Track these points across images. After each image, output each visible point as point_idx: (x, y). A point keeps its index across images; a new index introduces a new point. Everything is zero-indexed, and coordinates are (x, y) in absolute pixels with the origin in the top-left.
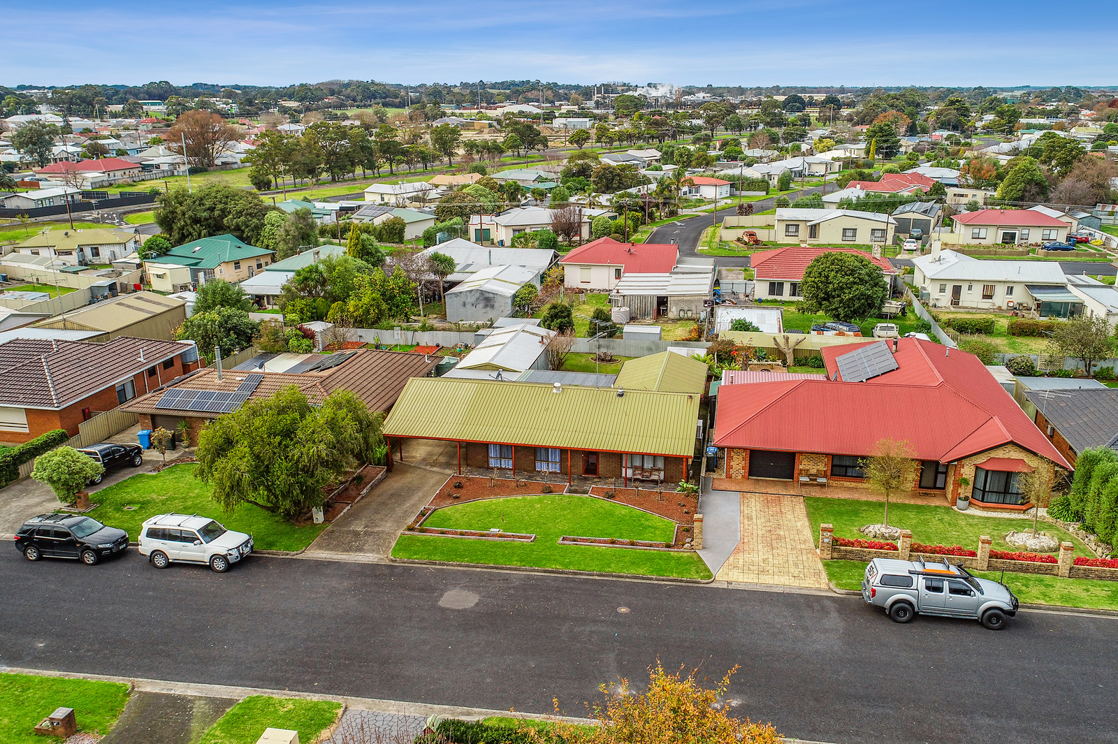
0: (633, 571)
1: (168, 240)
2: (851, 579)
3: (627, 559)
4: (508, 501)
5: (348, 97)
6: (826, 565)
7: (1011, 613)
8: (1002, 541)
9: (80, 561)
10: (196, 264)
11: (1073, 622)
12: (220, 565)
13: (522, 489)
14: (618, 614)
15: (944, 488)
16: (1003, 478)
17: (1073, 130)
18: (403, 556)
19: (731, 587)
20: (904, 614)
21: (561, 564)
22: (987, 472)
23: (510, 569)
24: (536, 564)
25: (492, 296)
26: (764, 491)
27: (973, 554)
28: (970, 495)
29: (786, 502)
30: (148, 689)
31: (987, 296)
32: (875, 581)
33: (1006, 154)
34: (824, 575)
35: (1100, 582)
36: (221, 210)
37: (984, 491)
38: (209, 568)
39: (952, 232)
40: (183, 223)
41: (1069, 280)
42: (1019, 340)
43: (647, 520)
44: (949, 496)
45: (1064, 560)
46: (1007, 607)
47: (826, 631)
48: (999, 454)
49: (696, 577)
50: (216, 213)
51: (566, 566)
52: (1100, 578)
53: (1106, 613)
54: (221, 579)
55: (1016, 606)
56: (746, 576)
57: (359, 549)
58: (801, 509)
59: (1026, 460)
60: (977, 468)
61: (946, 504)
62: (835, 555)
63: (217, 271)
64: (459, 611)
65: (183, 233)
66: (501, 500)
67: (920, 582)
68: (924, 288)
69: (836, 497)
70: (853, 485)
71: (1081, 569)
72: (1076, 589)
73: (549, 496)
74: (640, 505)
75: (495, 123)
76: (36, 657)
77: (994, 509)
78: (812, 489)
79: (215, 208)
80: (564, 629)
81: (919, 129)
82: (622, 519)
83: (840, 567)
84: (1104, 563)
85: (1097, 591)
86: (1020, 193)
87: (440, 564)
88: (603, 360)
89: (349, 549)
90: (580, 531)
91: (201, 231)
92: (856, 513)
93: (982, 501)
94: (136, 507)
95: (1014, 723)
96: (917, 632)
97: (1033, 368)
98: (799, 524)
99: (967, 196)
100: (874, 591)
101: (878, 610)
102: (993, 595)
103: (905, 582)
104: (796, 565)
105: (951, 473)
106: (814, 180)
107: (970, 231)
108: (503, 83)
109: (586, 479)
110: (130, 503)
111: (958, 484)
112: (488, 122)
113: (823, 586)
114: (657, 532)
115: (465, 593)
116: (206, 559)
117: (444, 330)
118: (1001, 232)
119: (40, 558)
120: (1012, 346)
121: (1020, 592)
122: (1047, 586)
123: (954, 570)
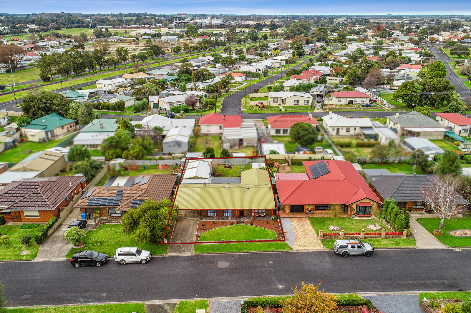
0: (269, 250)
1: (28, 117)
2: (330, 245)
3: (266, 246)
4: (221, 229)
5: (61, 23)
6: (322, 242)
7: (372, 252)
8: (366, 228)
9: (96, 266)
10: (45, 128)
11: (387, 252)
12: (144, 262)
13: (223, 224)
14: (270, 264)
15: (347, 211)
16: (364, 208)
17: (366, 42)
18: (198, 252)
19: (297, 251)
20: (346, 255)
21: (248, 250)
22: (360, 206)
23: (233, 253)
24: (241, 251)
25: (180, 143)
26: (296, 217)
27: (360, 234)
28: (355, 213)
29: (304, 220)
30: (148, 303)
31: (348, 131)
32: (338, 247)
33: (344, 57)
34: (322, 245)
35: (393, 239)
36: (50, 103)
37: (359, 212)
38: (141, 263)
39: (331, 100)
40: (34, 110)
41: (373, 124)
42: (360, 149)
43: (266, 231)
44: (349, 214)
45: (383, 234)
46: (371, 250)
47: (327, 262)
48: (363, 201)
49: (287, 250)
50: (48, 105)
51: (249, 250)
52: (392, 238)
53: (395, 248)
54: (146, 266)
55: (373, 249)
56: (301, 247)
57: (183, 251)
58: (308, 222)
59: (370, 202)
60: (357, 205)
61: (349, 216)
62: (324, 238)
63: (55, 131)
64: (225, 268)
65: (34, 114)
66: (219, 228)
67: (349, 246)
68: (327, 129)
69: (317, 217)
70: (321, 212)
71: (388, 236)
72: (387, 242)
73: (233, 225)
74: (262, 226)
75: (135, 39)
76: (106, 299)
77: (362, 217)
78: (310, 214)
79: (47, 102)
80: (257, 270)
81: (310, 42)
82: (258, 232)
83: (326, 242)
84: (393, 234)
85: (392, 242)
86: (352, 81)
87: (211, 254)
88: (228, 167)
89: (180, 252)
90: (248, 238)
91: (42, 113)
92: (324, 222)
93: (359, 215)
94: (99, 244)
95: (377, 282)
96: (350, 259)
97: (365, 161)
98: (310, 228)
99: (333, 80)
100: (338, 250)
101: (339, 255)
102: (368, 247)
103: (346, 246)
104: (314, 243)
105: (349, 207)
106: (276, 70)
107: (337, 99)
108: (130, 14)
109: (240, 217)
110: (96, 242)
111: (351, 210)
112: (132, 39)
113: (322, 248)
114: (271, 236)
115: (224, 262)
116: (139, 261)
117: (168, 159)
118: (348, 100)
119: (80, 266)
120: (358, 151)
121: (373, 244)
122: (380, 242)
123: (358, 242)
